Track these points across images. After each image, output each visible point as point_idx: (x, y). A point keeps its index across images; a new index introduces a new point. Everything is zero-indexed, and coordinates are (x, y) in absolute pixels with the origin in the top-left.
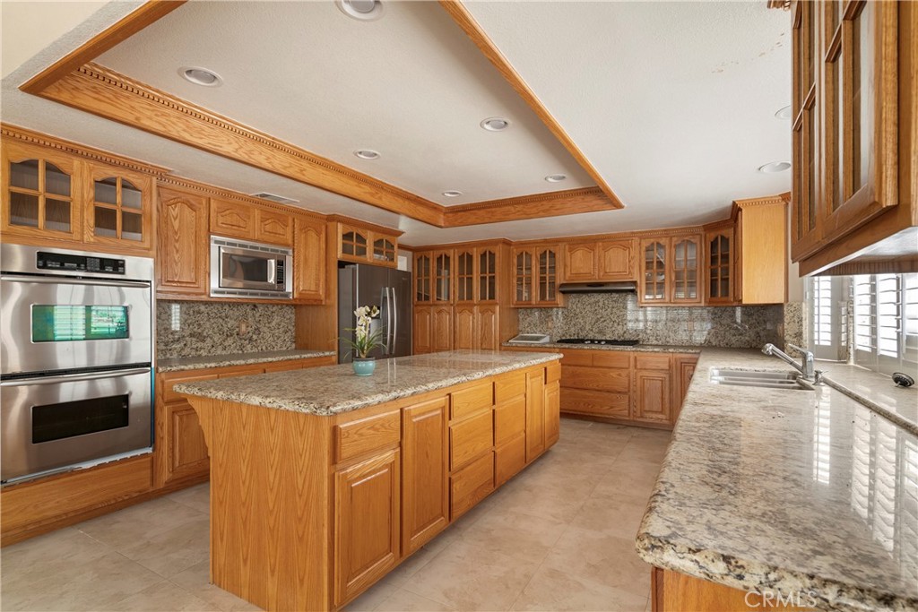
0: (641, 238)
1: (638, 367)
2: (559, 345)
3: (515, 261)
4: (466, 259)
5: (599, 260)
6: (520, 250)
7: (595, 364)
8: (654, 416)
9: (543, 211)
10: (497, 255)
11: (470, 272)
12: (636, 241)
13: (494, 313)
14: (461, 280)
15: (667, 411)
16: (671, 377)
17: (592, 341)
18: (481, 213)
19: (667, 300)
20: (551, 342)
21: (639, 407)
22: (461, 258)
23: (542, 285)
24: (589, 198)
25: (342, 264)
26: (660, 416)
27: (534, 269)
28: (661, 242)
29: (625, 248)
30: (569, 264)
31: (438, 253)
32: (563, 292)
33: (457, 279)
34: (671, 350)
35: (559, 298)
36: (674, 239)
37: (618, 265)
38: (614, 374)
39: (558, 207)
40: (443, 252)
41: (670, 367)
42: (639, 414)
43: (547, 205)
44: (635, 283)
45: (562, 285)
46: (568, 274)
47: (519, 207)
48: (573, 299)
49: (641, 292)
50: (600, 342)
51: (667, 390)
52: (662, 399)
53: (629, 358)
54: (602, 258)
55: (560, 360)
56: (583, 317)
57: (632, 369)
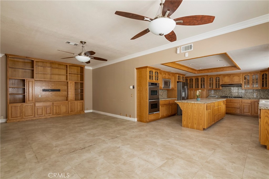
0: (243, 74)
1: (243, 102)
2: (221, 98)
3: (209, 79)
4: (197, 79)
5: (231, 79)
6: (210, 77)
7: (231, 102)
8: (247, 113)
9: (221, 70)
10: (205, 78)
11: (198, 82)
12: (242, 74)
13: (204, 91)
14: (196, 84)
15: (250, 112)
16: (251, 105)
17: (230, 97)
18: (206, 71)
19: (250, 88)
20: (218, 97)
21: (243, 112)
22: (196, 79)
23: (216, 85)
24: (232, 68)
25: (178, 82)
26: (248, 113)
27: (214, 81)
28: (249, 75)
29: (238, 76)
30: (223, 79)
31: (190, 78)
32: (222, 86)
33: (195, 84)
34: (251, 99)
35: (221, 88)
36: (252, 74)
37: (236, 80)
38: (236, 104)
39: (225, 69)
40: (191, 78)
41: (251, 102)
42: (243, 113)
43: (222, 69)
44: (241, 84)
45: (222, 85)
46: (223, 82)
47: (215, 70)
48: (223, 87)
49: (243, 86)
50: (232, 97)
51: (250, 108)
52: (249, 110)
53: (240, 100)
54: (232, 79)
55: (226, 100)
56: (226, 92)
57: (241, 103)
